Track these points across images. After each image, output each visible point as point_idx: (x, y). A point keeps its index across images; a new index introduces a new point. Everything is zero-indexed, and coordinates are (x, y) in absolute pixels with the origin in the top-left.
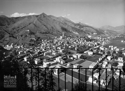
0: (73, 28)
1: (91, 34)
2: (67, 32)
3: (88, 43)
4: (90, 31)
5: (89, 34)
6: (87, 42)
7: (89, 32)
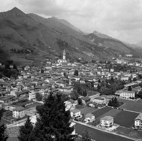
0: (82, 43)
1: (121, 56)
2: (70, 50)
3: (119, 74)
4: (117, 51)
5: (117, 57)
6: (115, 73)
7: (115, 53)
